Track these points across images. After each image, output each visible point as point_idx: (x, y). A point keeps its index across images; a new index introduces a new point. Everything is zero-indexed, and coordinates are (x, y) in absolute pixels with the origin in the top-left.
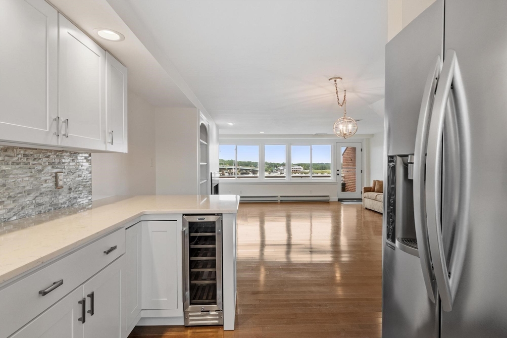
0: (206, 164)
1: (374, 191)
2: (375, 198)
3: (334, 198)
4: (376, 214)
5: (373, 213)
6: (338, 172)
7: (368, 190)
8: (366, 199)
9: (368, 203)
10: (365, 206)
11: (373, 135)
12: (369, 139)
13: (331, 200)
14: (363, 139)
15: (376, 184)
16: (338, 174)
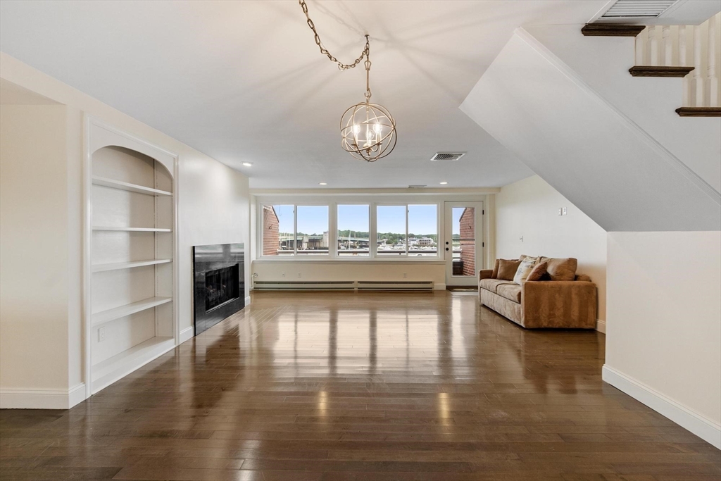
0: (169, 230)
1: (495, 277)
2: (495, 289)
3: (440, 285)
4: (497, 317)
5: (493, 314)
6: (447, 246)
7: (486, 275)
8: (483, 290)
9: (486, 297)
10: (482, 302)
11: (499, 189)
12: (494, 195)
13: (435, 289)
14: (485, 196)
15: (500, 265)
16: (447, 249)
